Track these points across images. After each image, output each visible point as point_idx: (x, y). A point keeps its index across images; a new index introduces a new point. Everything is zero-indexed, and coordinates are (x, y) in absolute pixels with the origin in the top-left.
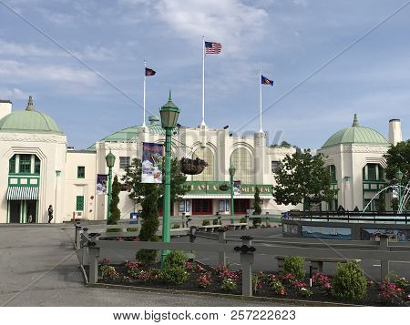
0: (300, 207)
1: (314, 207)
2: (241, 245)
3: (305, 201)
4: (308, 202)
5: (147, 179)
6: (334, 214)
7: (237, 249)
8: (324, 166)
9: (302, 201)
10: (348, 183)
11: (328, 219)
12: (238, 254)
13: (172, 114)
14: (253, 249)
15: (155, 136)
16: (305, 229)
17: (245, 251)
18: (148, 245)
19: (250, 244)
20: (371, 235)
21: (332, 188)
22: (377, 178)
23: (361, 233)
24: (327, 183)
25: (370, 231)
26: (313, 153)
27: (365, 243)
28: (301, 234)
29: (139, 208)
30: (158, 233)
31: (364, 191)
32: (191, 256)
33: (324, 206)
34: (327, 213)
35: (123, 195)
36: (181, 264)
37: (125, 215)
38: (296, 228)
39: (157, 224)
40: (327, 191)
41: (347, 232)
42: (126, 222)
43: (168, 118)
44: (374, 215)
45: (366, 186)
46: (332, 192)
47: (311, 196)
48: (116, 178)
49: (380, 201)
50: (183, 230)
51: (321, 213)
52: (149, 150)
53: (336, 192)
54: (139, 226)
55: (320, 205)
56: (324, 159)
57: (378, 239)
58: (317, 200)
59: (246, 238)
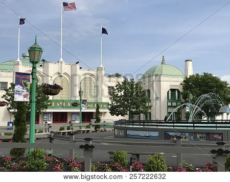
0: (126, 117)
1: (136, 118)
2: (84, 144)
3: (130, 114)
4: (132, 114)
5: (19, 98)
6: (148, 123)
7: (81, 147)
8: (142, 90)
9: (128, 113)
10: (158, 102)
11: (144, 125)
12: (82, 150)
13: (37, 53)
14: (92, 147)
15: (25, 68)
16: (129, 132)
17: (87, 148)
18: (19, 145)
19: (91, 143)
20: (171, 136)
21: (147, 105)
22: (177, 99)
23: (165, 135)
24: (144, 101)
25: (171, 134)
26: (136, 81)
27: (167, 142)
28: (126, 136)
30: (26, 137)
31: (168, 107)
32: (50, 152)
33: (142, 117)
34: (144, 122)
35: (2, 109)
36: (42, 158)
37: (2, 123)
38: (123, 131)
39: (25, 130)
41: (156, 134)
43: (34, 55)
44: (174, 123)
45: (170, 104)
46: (147, 107)
47: (134, 110)
49: (178, 114)
50: (44, 134)
51: (140, 122)
52: (20, 78)
53: (150, 107)
54: (13, 132)
55: (140, 116)
56: (142, 85)
57: (175, 139)
58: (138, 113)
59: (88, 140)
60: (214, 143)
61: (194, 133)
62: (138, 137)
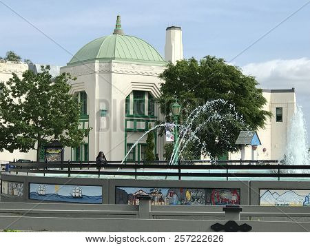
0: (32, 155)
1: (53, 156)
3: (38, 147)
4: (44, 147)
6: (81, 166)
8: (70, 93)
9: (36, 146)
10: (103, 120)
11: (69, 172)
16: (34, 188)
20: (128, 197)
21: (80, 127)
22: (146, 113)
23: (117, 194)
24: (73, 119)
25: (129, 191)
26: (55, 72)
27: (120, 208)
28: (28, 197)
31: (127, 131)
33: (69, 154)
34: (70, 165)
38: (21, 187)
40: (73, 131)
41: (96, 192)
44: (136, 167)
45: (130, 125)
46: (80, 132)
47: (49, 138)
49: (148, 147)
51: (62, 164)
53: (87, 132)
55: (62, 153)
56: (70, 82)
57: (138, 202)
58: (58, 145)
60: (218, 210)
61: (178, 189)
62: (55, 199)
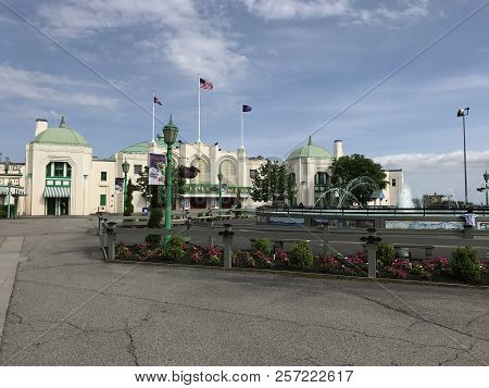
0: (270, 203)
2: (223, 230)
4: (276, 200)
5: (152, 181)
6: (293, 208)
7: (220, 233)
8: (288, 173)
9: (272, 199)
10: (304, 187)
11: (289, 211)
12: (221, 237)
13: (172, 133)
14: (232, 233)
15: (160, 150)
16: (272, 219)
17: (227, 235)
18: (154, 231)
19: (230, 229)
20: (318, 223)
21: (293, 190)
22: (325, 183)
23: (312, 221)
25: (318, 220)
26: (280, 164)
28: (270, 223)
29: (148, 204)
30: (162, 223)
31: (316, 192)
32: (187, 239)
35: (136, 194)
36: (179, 245)
37: (137, 209)
38: (266, 218)
39: (160, 216)
41: (302, 221)
42: (138, 214)
43: (169, 135)
44: (321, 209)
45: (317, 189)
46: (293, 192)
47: (278, 195)
48: (130, 181)
49: (326, 199)
50: (182, 220)
51: (286, 208)
52: (155, 160)
53: (296, 192)
54: (148, 218)
55: (284, 202)
56: (287, 169)
57: (322, 226)
58: (282, 198)
59: (227, 226)
60: (364, 230)
61: (343, 219)
62: (281, 224)
